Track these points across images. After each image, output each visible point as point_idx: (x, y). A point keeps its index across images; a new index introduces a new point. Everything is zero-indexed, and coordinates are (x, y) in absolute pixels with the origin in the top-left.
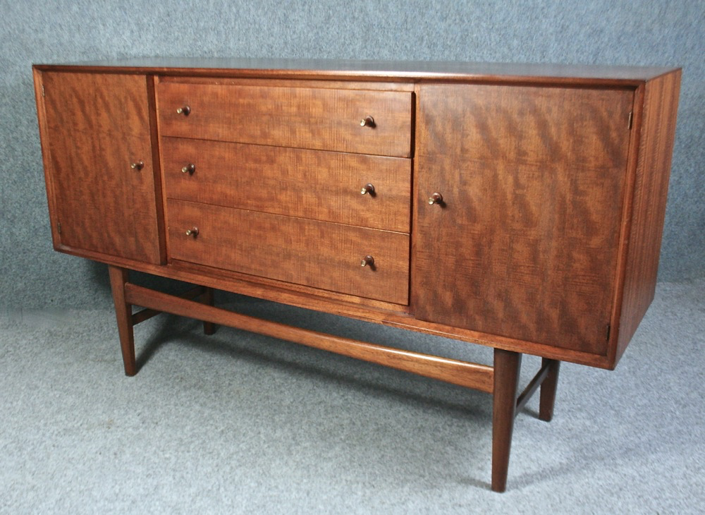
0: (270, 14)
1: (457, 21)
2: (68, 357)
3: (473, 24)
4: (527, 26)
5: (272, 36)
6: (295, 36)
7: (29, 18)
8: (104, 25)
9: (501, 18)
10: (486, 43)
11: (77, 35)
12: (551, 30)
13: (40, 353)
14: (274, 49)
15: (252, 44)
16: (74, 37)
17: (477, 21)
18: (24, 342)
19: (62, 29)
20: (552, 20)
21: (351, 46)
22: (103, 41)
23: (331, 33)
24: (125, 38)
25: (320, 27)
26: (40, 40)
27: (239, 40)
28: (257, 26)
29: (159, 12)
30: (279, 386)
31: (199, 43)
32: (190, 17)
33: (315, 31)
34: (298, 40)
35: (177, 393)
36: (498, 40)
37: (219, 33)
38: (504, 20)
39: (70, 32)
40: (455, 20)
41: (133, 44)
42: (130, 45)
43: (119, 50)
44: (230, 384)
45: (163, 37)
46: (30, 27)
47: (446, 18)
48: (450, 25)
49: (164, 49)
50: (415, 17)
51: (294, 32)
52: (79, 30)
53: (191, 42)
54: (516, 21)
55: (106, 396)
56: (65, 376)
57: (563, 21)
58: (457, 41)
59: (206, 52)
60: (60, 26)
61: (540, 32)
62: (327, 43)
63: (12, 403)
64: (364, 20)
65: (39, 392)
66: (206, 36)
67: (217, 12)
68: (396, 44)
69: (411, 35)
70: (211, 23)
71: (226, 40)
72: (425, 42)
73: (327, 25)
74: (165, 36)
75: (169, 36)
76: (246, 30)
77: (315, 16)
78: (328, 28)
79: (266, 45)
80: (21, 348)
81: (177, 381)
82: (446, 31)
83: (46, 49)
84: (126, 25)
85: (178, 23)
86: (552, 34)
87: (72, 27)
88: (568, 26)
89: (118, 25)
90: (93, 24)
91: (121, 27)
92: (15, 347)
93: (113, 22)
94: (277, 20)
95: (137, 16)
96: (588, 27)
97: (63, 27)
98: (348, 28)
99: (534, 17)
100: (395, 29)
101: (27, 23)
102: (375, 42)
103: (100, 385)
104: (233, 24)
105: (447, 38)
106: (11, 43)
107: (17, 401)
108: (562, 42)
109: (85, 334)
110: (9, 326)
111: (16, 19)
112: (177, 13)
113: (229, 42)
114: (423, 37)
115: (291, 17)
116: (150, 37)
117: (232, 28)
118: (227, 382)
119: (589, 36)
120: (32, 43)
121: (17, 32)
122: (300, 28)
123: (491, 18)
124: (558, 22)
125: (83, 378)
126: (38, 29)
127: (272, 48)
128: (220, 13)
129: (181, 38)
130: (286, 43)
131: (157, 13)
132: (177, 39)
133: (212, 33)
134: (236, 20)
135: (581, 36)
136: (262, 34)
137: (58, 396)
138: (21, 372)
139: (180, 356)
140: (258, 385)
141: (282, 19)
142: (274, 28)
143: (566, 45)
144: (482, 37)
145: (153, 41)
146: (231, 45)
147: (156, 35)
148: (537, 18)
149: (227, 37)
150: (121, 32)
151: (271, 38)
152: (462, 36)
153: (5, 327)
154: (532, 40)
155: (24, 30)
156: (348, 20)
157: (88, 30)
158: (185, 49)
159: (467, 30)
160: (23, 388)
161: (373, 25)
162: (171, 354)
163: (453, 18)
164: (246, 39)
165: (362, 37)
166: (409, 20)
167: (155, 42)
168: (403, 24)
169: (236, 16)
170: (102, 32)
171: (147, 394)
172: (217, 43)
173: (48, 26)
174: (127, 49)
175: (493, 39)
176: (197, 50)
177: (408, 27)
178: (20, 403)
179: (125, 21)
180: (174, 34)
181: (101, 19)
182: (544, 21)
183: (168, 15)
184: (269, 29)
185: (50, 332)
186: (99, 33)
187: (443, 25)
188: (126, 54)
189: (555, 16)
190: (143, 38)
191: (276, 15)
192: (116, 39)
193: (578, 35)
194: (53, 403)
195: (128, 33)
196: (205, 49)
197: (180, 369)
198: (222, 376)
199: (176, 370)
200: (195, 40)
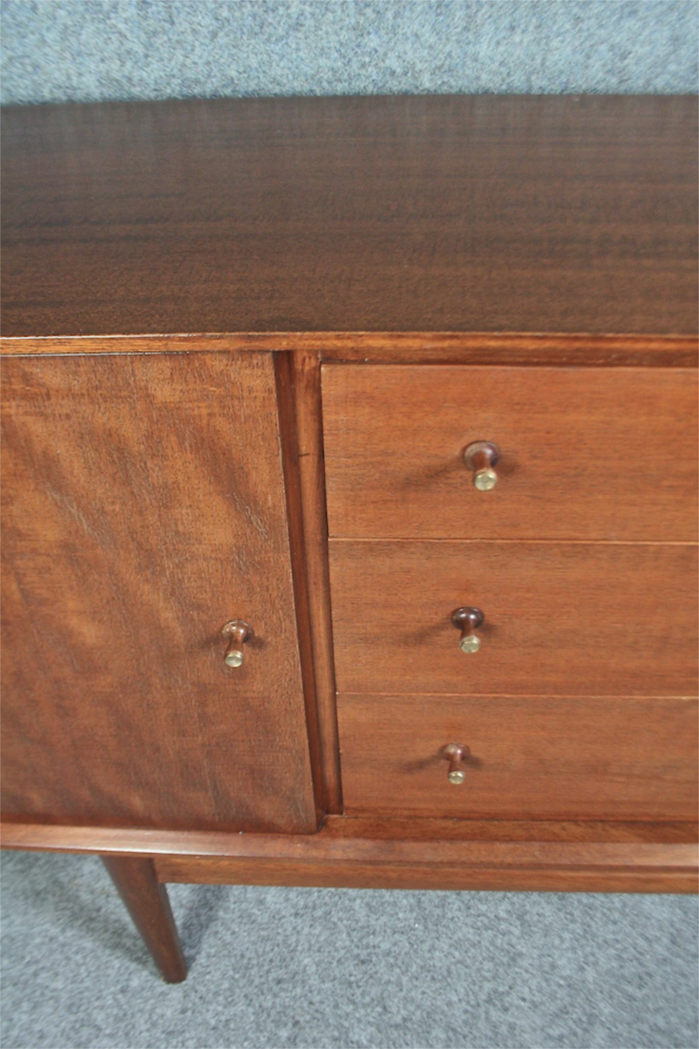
22: (50, 37)
24: (121, 26)
27: (512, 28)
31: (373, 41)
41: (149, 46)
42: (139, 49)
43: (103, 67)
45: (249, 21)
49: (254, 61)
53: (344, 35)
59: (393, 73)
71: (466, 29)
74: (254, 16)
79: (603, 48)
113: (478, 35)
127: (624, 57)
129: (309, 23)
132: (298, 26)
145: (214, 35)
146: (483, 50)
147: (225, 13)
151: (631, 24)
158: (322, 61)
167: (222, 39)
172: (433, 40)
174: (129, 65)
176: (363, 66)
188: (130, 79)
192: (90, 28)
196: (392, 62)
197: (293, 967)
198: (397, 1026)
199: (282, 973)
200: (360, 31)
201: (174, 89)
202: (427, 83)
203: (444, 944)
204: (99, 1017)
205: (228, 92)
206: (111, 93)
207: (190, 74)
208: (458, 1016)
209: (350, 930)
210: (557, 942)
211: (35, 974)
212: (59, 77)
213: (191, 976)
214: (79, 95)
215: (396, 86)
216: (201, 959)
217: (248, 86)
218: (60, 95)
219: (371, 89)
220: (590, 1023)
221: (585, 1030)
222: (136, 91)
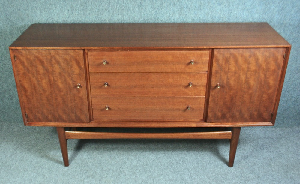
0: (133, 2)
1: (227, 6)
2: (42, 152)
3: (235, 7)
4: (263, 8)
5: (134, 12)
6: (145, 13)
7: (22, 4)
8: (55, 7)
9: (250, 4)
10: (241, 16)
11: (43, 12)
12: (276, 9)
13: (31, 149)
14: (135, 18)
15: (124, 16)
16: (42, 13)
17: (237, 6)
18: (25, 142)
19: (36, 9)
20: (277, 4)
21: (173, 18)
22: (55, 15)
23: (163, 11)
24: (66, 14)
25: (158, 9)
26: (27, 14)
27: (119, 15)
28: (127, 8)
29: (81, 2)
30: (127, 180)
31: (100, 16)
32: (95, 4)
33: (155, 10)
34: (147, 14)
35: (83, 180)
36: (247, 15)
37: (109, 11)
38: (251, 5)
39: (40, 10)
40: (226, 5)
41: (69, 16)
42: (68, 16)
43: (62, 19)
44: (106, 177)
46: (22, 8)
47: (221, 4)
48: (223, 8)
49: (84, 19)
50: (205, 4)
51: (145, 11)
52: (44, 9)
53: (96, 15)
54: (258, 5)
55: (54, 179)
56: (39, 165)
57: (283, 5)
58: (226, 15)
59: (103, 20)
60: (36, 7)
61: (270, 11)
62: (161, 16)
63: (16, 178)
64: (179, 5)
65: (27, 173)
66: (103, 13)
67: (108, 2)
68: (195, 16)
69: (203, 12)
70: (105, 7)
71: (112, 15)
72: (209, 16)
73: (161, 8)
74: (84, 13)
75: (86, 13)
76: (122, 10)
77: (155, 3)
78: (162, 9)
79: (131, 17)
80: (24, 146)
81: (85, 172)
82: (221, 10)
83: (30, 18)
84: (66, 7)
85: (90, 7)
86: (276, 11)
87: (41, 8)
88: (285, 8)
89: (62, 7)
90: (50, 7)
91: (63, 8)
92: (21, 145)
93: (60, 6)
94: (137, 5)
95: (71, 4)
96: (297, 8)
97: (37, 8)
98: (172, 9)
99: (267, 3)
100: (195, 9)
101: (21, 6)
102: (184, 15)
103: (53, 172)
104: (116, 7)
105: (221, 14)
106: (14, 15)
107: (18, 177)
108: (281, 16)
109: (51, 140)
110: (20, 131)
111: (16, 4)
112: (89, 2)
113: (114, 15)
114: (209, 13)
115: (144, 4)
116: (77, 13)
117: (115, 9)
118: (105, 175)
119: (297, 12)
120: (24, 15)
121: (17, 10)
122: (148, 9)
123: (244, 4)
124: (280, 6)
125: (47, 167)
126: (26, 9)
127: (134, 18)
128: (110, 2)
129: (91, 14)
130: (141, 16)
131: (80, 2)
132: (90, 14)
133: (106, 11)
134: (117, 5)
135: (293, 12)
136: (129, 12)
137: (35, 176)
138: (22, 160)
139: (88, 156)
140: (118, 179)
141: (139, 4)
142: (135, 9)
143: (283, 17)
144: (239, 13)
145: (78, 15)
146: (115, 17)
147: (80, 12)
148: (269, 4)
149: (113, 13)
150: (63, 11)
151: (135, 14)
152: (229, 13)
153: (19, 131)
154: (265, 14)
155: (20, 9)
156: (171, 5)
157: (49, 10)
158: (93, 19)
159: (231, 10)
160: (21, 170)
161: (184, 8)
162: (85, 154)
163: (225, 4)
164: (122, 14)
165: (178, 13)
166: (202, 5)
168: (199, 7)
169: (117, 3)
170: (55, 11)
171: (71, 179)
172: (108, 16)
173: (30, 8)
174: (66, 19)
175: (245, 14)
176: (99, 19)
177: (202, 8)
178: (19, 179)
179: (65, 6)
180: (88, 12)
181: (54, 4)
182: (273, 5)
183: (85, 3)
184: (133, 10)
185: (36, 138)
186: (54, 11)
187: (219, 7)
188: (66, 21)
189: (279, 3)
190: (74, 13)
191: (136, 3)
192: (61, 14)
193: (291, 12)
194: (33, 181)
195: (67, 11)
196: (103, 19)
197: (87, 164)
198: (104, 171)
199: (85, 165)
200: (98, 15)
201: (72, 22)
202: (108, 22)
203: (114, 161)
204: (54, 170)
205: (80, 23)
206: (63, 22)
207: (75, 20)
208: (115, 169)
209: (98, 160)
210: (133, 161)
211: (42, 166)
212: (56, 20)
213: (69, 166)
214: (59, 22)
215: (103, 22)
216: (72, 164)
217: (83, 22)
218: (56, 22)
219: (100, 22)
220: (136, 170)
221: (135, 171)
222: (67, 22)
